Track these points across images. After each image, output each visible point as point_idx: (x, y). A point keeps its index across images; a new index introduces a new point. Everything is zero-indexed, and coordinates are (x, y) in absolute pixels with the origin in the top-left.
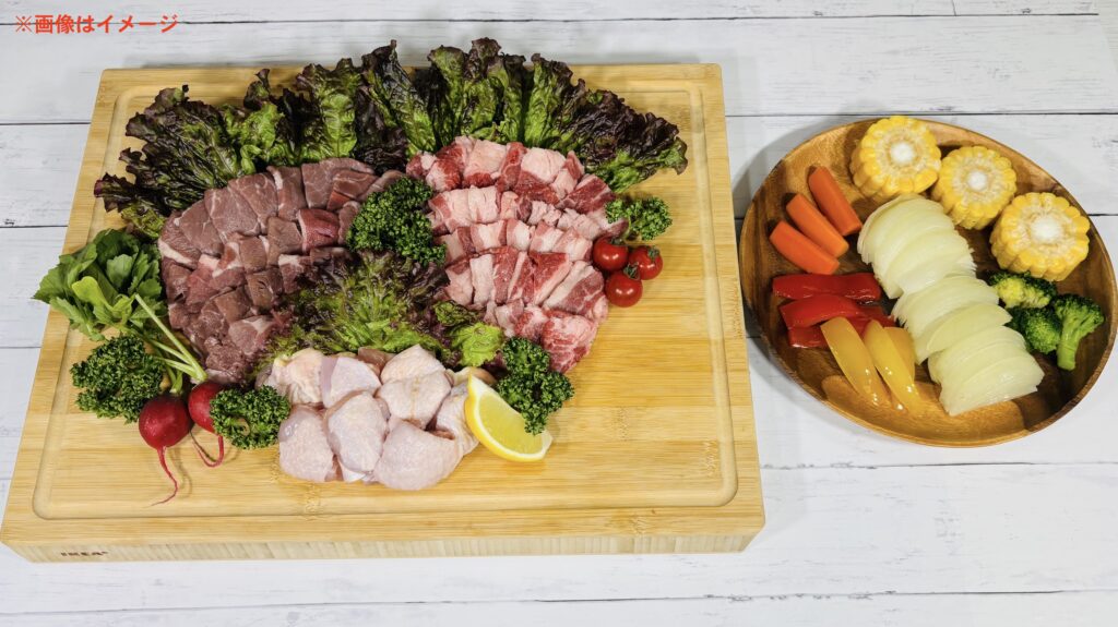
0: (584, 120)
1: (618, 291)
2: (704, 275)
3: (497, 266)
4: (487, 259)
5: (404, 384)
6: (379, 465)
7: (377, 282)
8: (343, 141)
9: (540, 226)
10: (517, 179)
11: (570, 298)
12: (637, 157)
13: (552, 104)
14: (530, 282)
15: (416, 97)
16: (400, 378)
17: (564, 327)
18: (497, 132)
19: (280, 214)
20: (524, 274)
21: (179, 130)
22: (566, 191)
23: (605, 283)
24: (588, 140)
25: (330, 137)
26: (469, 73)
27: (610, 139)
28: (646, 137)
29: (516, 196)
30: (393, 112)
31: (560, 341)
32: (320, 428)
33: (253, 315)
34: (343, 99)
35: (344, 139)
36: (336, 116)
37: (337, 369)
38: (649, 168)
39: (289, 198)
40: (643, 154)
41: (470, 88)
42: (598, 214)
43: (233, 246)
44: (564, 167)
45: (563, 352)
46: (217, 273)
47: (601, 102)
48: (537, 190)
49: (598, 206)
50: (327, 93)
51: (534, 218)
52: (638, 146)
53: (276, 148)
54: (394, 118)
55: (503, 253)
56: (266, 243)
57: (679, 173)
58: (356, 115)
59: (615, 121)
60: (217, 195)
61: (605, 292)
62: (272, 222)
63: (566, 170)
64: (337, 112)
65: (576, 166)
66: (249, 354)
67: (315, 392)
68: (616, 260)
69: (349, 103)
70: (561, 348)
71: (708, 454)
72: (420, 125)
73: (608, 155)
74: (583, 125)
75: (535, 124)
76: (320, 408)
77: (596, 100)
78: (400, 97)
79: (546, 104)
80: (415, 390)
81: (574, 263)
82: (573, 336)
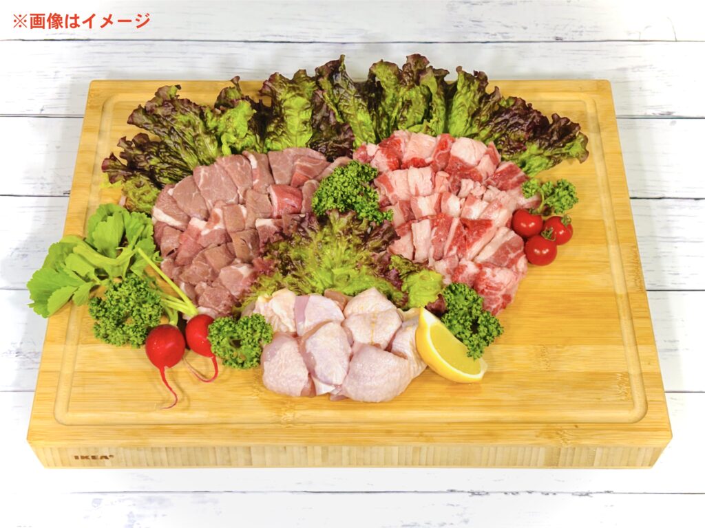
0: (500, 119)
1: (536, 250)
2: (607, 243)
3: (435, 229)
4: (427, 223)
5: (365, 318)
6: (347, 380)
7: (340, 236)
8: (301, 135)
9: (470, 199)
10: (447, 164)
11: (497, 255)
12: (546, 149)
13: (472, 108)
14: (463, 243)
15: (360, 100)
16: (360, 312)
17: (494, 276)
18: (428, 127)
19: (255, 188)
20: (458, 235)
21: (173, 120)
22: (487, 173)
23: (525, 245)
24: (504, 135)
25: (289, 132)
26: (405, 81)
27: (522, 134)
28: (552, 133)
29: (447, 175)
30: (341, 113)
31: (492, 288)
32: (297, 351)
33: (237, 263)
34: (302, 101)
35: (301, 133)
36: (295, 114)
37: (309, 305)
38: (556, 156)
39: (262, 176)
40: (550, 145)
41: (405, 93)
42: (515, 192)
43: (218, 211)
44: (486, 153)
45: (493, 297)
46: (205, 232)
47: (513, 106)
48: (464, 171)
49: (515, 186)
50: (288, 96)
51: (464, 192)
52: (546, 140)
53: (247, 138)
54: (342, 117)
55: (440, 219)
56: (244, 210)
57: (581, 162)
58: (313, 114)
59: (526, 120)
60: (205, 171)
61: (525, 252)
62: (250, 193)
63: (488, 156)
64: (296, 112)
65: (495, 154)
66: (235, 294)
67: (291, 323)
68: (533, 227)
69: (307, 104)
70: (491, 294)
71: (620, 383)
72: (362, 123)
73: (520, 148)
74: (499, 123)
75: (458, 122)
76: (295, 336)
77: (508, 104)
78: (346, 101)
79: (467, 107)
80: (373, 322)
81: (498, 229)
82: (502, 284)
